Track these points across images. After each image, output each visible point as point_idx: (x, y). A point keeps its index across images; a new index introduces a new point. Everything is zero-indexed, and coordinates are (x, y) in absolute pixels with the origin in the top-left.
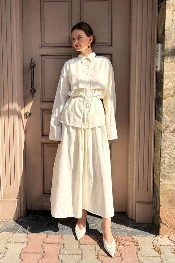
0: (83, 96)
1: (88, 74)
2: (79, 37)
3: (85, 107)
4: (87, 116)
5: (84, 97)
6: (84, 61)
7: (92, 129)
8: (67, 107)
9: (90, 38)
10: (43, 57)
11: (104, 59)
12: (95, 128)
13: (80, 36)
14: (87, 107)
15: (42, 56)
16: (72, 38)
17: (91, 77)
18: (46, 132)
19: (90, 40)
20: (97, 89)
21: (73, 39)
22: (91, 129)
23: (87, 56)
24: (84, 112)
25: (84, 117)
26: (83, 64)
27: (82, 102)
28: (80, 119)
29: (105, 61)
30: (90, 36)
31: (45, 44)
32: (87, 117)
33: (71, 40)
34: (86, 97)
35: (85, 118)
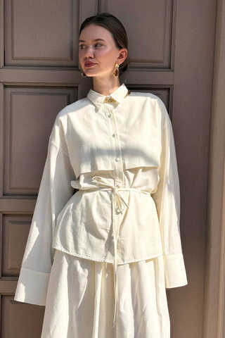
0: (109, 187)
1: (114, 136)
2: (98, 44)
3: (114, 213)
4: (120, 234)
5: (113, 191)
6: (102, 105)
7: (131, 265)
8: (70, 211)
9: (120, 52)
10: (9, 90)
11: (149, 98)
12: (137, 262)
13: (99, 42)
14: (118, 213)
15: (5, 86)
16: (80, 44)
17: (123, 143)
18: (9, 266)
19: (121, 56)
20: (140, 168)
21: (82, 46)
22: (128, 265)
23: (109, 94)
24: (112, 225)
25: (111, 238)
26: (100, 114)
27: (107, 202)
28: (102, 241)
29: (151, 104)
30: (121, 48)
31: (13, 59)
32: (118, 236)
33: (76, 48)
34: (116, 190)
35: (115, 241)
